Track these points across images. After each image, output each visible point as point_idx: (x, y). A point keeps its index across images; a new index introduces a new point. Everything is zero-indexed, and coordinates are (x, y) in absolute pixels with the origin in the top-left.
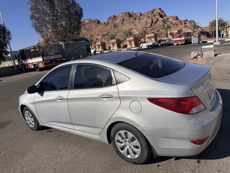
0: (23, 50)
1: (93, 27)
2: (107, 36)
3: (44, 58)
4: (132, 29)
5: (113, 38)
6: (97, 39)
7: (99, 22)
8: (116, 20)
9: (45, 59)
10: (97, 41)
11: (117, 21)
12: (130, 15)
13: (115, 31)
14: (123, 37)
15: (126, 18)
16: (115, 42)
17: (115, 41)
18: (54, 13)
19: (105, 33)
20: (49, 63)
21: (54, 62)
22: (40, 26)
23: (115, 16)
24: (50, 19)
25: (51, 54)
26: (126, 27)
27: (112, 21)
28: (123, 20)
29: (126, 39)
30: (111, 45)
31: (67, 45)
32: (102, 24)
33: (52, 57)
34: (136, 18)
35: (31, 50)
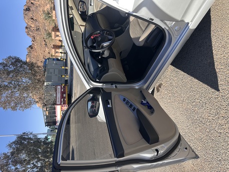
0: (46, 123)
1: (35, 54)
2: (47, 41)
3: (57, 103)
4: (44, 11)
5: (49, 35)
6: (49, 53)
7: (31, 47)
8: (31, 27)
9: (59, 103)
10: (51, 54)
11: (33, 26)
12: (28, 9)
13: (42, 31)
14: (51, 22)
15: (30, 14)
16: (55, 33)
17: (53, 33)
18: (11, 87)
19: (44, 43)
20: (64, 100)
21: (64, 95)
22: (24, 103)
23: (27, 28)
24: (18, 92)
25: (55, 95)
26: (41, 17)
27: (32, 32)
28: (32, 19)
29: (53, 20)
30: (57, 38)
31: (49, 80)
32: (33, 44)
33: (59, 95)
34: (32, 3)
35: (47, 114)
